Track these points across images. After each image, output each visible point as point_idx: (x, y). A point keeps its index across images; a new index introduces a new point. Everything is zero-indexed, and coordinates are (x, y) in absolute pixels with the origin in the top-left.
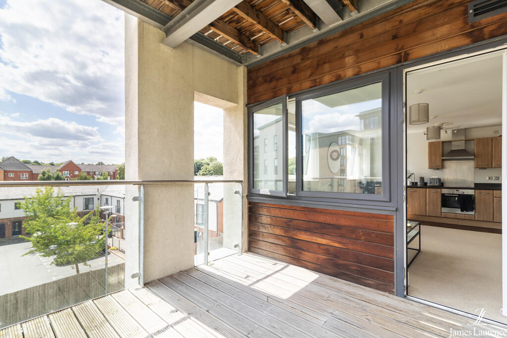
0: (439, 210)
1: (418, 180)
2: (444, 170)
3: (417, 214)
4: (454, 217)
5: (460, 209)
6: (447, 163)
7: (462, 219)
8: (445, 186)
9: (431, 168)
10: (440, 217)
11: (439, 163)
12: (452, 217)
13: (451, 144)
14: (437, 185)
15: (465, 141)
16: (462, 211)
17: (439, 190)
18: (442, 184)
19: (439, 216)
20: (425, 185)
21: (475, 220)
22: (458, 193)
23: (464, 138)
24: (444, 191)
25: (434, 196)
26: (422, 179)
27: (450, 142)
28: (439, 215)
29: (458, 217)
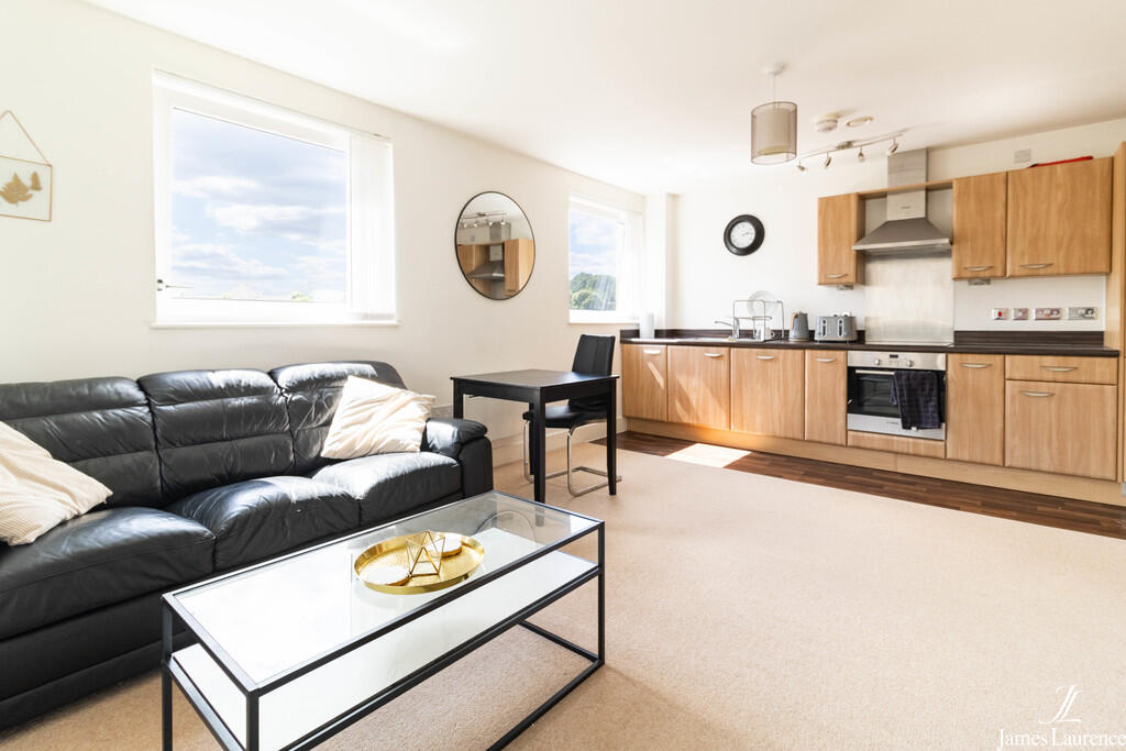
0: (841, 422)
1: (788, 324)
2: (867, 289)
3: (778, 434)
4: (885, 447)
5: (899, 420)
6: (876, 269)
7: (908, 454)
8: (869, 341)
9: (825, 284)
10: (841, 446)
11: (849, 267)
12: (876, 446)
13: (885, 204)
14: (841, 338)
15: (928, 190)
16: (906, 426)
17: (840, 355)
18: (861, 335)
19: (839, 442)
20: (808, 340)
21: (946, 459)
22: (893, 366)
23: (922, 181)
24: (859, 358)
25: (827, 374)
26: (802, 318)
27: (882, 195)
28: (840, 440)
29: (895, 448)
